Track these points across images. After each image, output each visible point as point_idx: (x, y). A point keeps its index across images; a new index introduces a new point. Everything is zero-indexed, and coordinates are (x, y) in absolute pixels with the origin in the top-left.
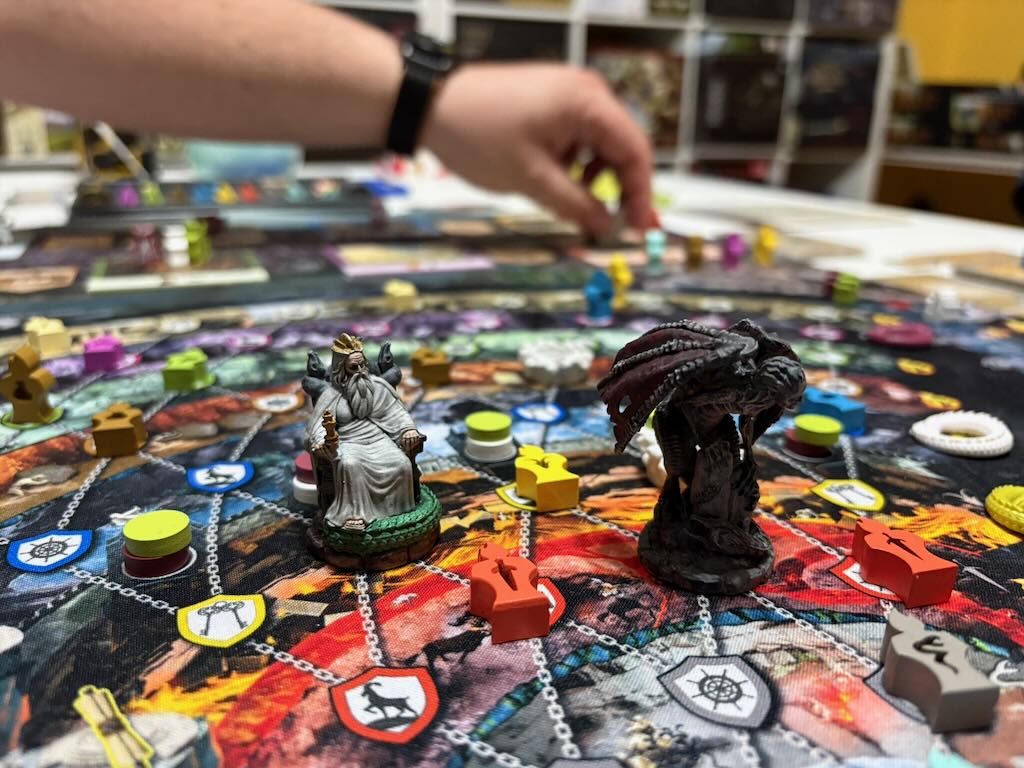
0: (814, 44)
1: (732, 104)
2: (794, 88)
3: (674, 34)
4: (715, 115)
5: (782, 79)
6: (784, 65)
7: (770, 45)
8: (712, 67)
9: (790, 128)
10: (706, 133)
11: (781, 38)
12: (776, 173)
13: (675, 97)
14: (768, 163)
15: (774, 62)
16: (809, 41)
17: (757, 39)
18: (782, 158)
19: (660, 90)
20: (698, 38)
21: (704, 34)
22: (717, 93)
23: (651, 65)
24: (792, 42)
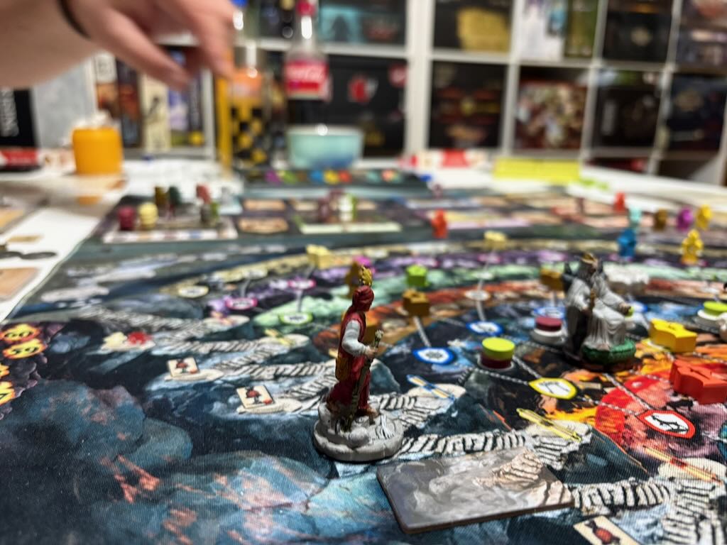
0: (680, 78)
1: (620, 119)
2: (666, 108)
3: (580, 71)
4: (608, 126)
5: (658, 102)
6: (660, 92)
7: (649, 78)
8: (606, 94)
9: (662, 136)
10: (600, 139)
11: (657, 74)
12: (652, 166)
13: (579, 115)
14: (646, 159)
15: (652, 90)
16: (675, 76)
17: (640, 74)
18: (656, 155)
19: (569, 109)
20: (597, 74)
21: (602, 71)
22: (610, 111)
23: (563, 92)
24: (664, 76)
